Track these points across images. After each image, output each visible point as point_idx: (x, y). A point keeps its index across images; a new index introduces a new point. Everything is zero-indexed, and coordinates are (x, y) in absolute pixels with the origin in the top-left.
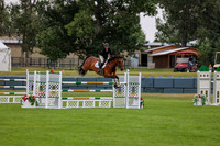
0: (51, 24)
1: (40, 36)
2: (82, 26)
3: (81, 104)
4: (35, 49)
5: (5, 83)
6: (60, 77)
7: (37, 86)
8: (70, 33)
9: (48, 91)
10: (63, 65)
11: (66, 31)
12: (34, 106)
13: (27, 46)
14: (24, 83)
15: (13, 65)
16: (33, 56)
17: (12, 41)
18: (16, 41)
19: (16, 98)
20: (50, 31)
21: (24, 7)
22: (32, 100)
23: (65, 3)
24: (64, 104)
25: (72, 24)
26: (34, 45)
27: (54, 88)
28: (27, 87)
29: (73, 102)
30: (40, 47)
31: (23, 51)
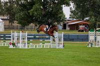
0: (22, 10)
1: (17, 16)
2: (36, 11)
3: (36, 46)
4: (15, 22)
5: (1, 37)
6: (27, 34)
7: (16, 38)
8: (31, 14)
9: (21, 40)
10: (27, 29)
11: (29, 13)
12: (15, 47)
13: (11, 20)
14: (10, 37)
15: (5, 28)
16: (14, 24)
17: (4, 18)
18: (6, 18)
19: (7, 43)
20: (22, 13)
21: (10, 2)
22: (14, 44)
23: (29, 1)
24: (28, 46)
25: (32, 10)
26: (15, 20)
27: (23, 39)
28: (11, 39)
29: (32, 46)
30: (17, 20)
31: (10, 22)
